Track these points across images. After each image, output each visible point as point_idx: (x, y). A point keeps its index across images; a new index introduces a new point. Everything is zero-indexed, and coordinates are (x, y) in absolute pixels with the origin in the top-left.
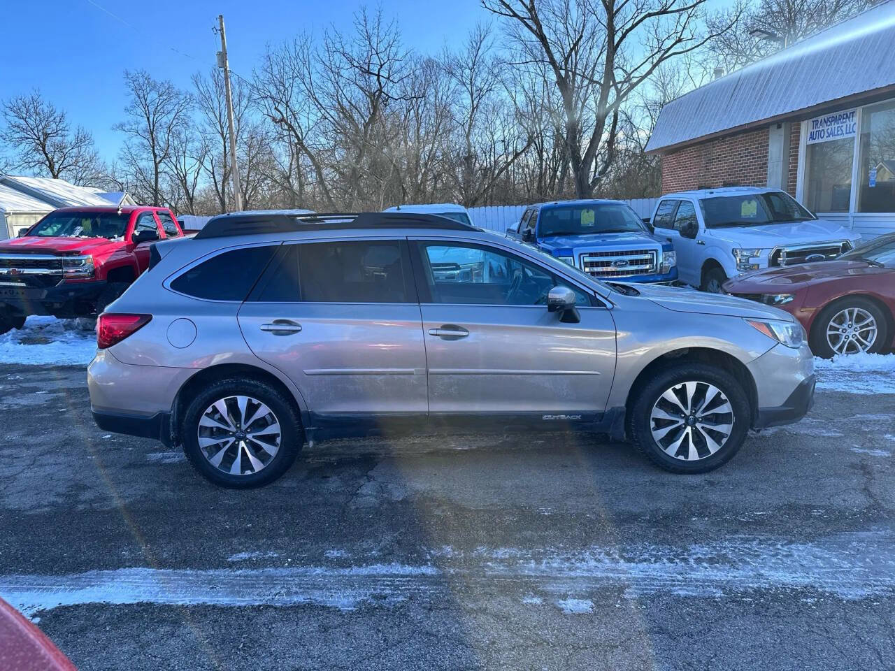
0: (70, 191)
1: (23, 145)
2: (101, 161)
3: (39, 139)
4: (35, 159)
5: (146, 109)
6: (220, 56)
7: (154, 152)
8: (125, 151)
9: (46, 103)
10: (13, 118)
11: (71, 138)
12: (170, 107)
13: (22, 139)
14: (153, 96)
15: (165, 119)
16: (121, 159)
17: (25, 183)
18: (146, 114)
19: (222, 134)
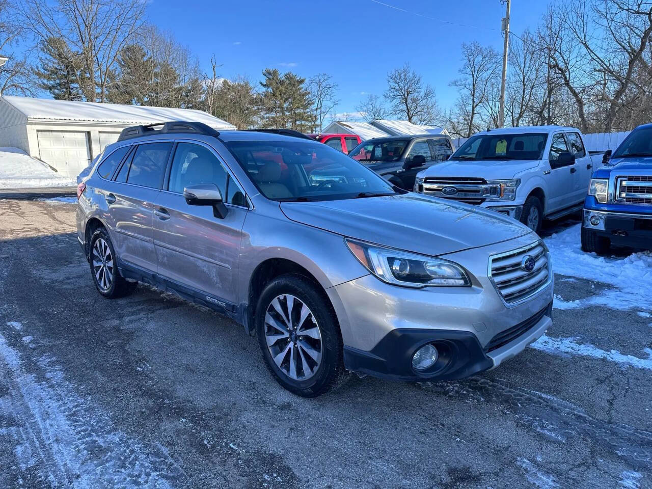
0: (409, 129)
1: (395, 100)
2: (439, 107)
3: (404, 96)
4: (401, 108)
5: (473, 68)
6: (504, 21)
7: (473, 99)
8: (459, 99)
9: (412, 72)
10: (392, 84)
11: (422, 94)
12: (488, 66)
13: (394, 97)
14: (479, 59)
15: (485, 75)
16: (456, 105)
17: (385, 124)
18: (472, 72)
19: (523, 82)
